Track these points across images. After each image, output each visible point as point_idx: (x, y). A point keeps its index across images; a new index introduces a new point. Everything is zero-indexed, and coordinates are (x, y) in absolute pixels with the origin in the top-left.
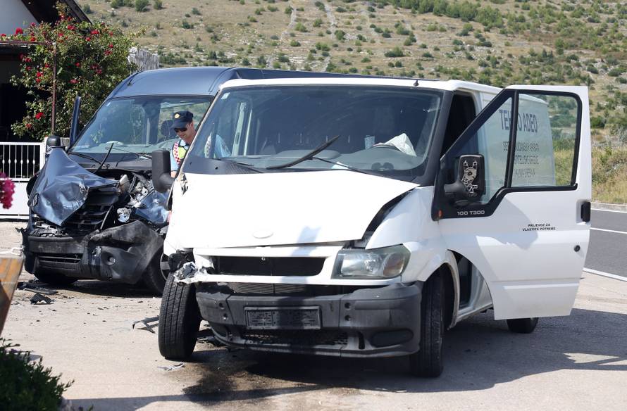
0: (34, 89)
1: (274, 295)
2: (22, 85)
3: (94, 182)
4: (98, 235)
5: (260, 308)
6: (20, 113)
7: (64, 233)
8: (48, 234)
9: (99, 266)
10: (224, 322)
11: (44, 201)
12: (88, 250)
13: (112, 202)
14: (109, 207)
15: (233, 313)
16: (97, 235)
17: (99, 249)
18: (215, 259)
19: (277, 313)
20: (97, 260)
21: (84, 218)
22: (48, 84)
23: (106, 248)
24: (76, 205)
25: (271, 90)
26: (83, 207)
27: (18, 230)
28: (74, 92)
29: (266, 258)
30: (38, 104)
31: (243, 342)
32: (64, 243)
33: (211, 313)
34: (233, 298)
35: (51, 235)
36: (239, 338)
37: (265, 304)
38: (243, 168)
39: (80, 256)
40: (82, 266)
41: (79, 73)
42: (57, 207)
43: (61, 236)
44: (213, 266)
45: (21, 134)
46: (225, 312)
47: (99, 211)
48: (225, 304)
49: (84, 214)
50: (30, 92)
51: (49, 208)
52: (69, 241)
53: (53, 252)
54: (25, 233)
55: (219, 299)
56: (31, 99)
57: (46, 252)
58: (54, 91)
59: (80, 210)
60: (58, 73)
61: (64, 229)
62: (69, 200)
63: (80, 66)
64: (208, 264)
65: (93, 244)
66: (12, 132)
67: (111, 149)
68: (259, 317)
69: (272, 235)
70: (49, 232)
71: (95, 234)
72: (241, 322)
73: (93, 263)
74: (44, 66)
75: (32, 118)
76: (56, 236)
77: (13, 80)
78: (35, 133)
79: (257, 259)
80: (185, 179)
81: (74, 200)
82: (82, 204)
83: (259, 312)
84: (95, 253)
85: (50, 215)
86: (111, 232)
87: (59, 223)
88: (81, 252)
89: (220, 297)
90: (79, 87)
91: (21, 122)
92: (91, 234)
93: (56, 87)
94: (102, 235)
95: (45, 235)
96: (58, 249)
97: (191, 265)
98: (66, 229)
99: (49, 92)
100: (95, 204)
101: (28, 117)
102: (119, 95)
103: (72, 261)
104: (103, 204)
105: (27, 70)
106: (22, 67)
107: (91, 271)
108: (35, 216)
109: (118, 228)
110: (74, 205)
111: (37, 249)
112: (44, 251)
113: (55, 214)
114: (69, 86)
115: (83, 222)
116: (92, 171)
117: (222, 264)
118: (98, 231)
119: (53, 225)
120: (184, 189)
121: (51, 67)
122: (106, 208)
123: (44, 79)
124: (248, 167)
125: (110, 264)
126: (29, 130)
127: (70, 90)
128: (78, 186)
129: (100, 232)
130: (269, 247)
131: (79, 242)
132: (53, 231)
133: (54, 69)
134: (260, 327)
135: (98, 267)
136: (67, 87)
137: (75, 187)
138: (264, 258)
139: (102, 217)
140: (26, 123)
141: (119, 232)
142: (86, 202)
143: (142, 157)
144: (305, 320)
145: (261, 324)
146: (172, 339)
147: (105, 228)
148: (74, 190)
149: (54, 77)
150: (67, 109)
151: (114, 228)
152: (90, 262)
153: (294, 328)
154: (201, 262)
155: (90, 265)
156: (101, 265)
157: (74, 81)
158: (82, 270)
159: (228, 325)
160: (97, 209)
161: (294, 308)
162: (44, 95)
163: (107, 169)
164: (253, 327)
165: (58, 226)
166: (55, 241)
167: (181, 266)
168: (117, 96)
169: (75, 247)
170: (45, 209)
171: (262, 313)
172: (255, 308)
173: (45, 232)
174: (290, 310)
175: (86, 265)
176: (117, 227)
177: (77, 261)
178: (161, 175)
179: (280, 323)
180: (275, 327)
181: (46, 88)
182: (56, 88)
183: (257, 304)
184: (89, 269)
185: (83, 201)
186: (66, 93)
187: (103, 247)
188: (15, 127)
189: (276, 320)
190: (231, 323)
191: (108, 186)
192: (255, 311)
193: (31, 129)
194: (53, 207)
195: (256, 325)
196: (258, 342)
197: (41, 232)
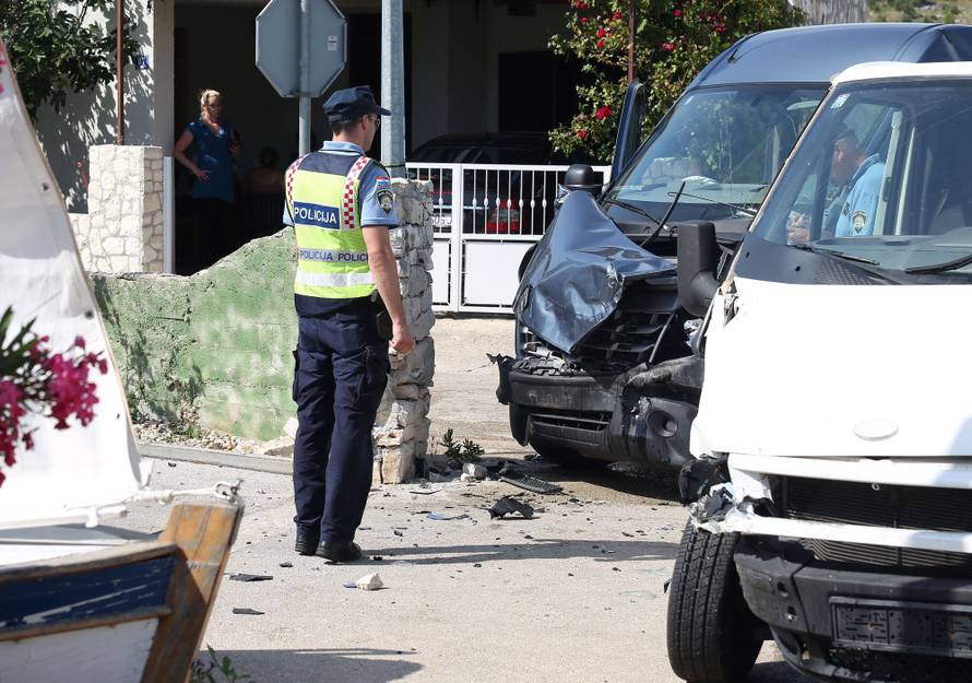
0: (593, 61)
1: (898, 570)
2: (572, 52)
3: (636, 265)
4: (644, 375)
5: (862, 602)
6: (567, 109)
7: (578, 369)
8: (546, 369)
9: (645, 439)
10: (788, 625)
11: (540, 300)
12: (623, 405)
13: (674, 308)
14: (668, 316)
15: (807, 607)
16: (642, 375)
17: (644, 403)
18: (776, 482)
19: (897, 614)
20: (642, 427)
21: (619, 338)
22: (620, 52)
23: (659, 403)
24: (602, 311)
25: (938, 89)
26: (617, 316)
27: (493, 359)
28: (669, 66)
29: (881, 485)
30: (599, 90)
31: (829, 670)
32: (577, 389)
33: (763, 603)
34: (807, 574)
35: (551, 372)
36: (822, 661)
37: (874, 592)
38: (854, 270)
39: (608, 415)
40: (611, 438)
41: (680, 30)
42: (565, 314)
43: (571, 375)
44: (771, 498)
45: (568, 149)
46: (789, 604)
47: (648, 325)
48: (789, 585)
49: (619, 329)
50: (587, 67)
51: (550, 317)
52: (587, 384)
53: (556, 406)
54: (504, 364)
55: (777, 574)
56: (588, 80)
57: (545, 405)
58: (631, 66)
59: (610, 322)
60: (639, 30)
61: (579, 360)
62: (587, 302)
63: (682, 15)
64: (760, 491)
65: (633, 392)
66: (550, 145)
67: (679, 195)
68: (859, 622)
69: (895, 433)
70: (549, 364)
71: (638, 373)
72: (823, 630)
73: (633, 432)
74: (611, 15)
75: (589, 118)
76: (562, 374)
77: (553, 42)
78: (596, 147)
79: (862, 488)
80: (734, 290)
81: (596, 301)
82: (611, 309)
83: (860, 609)
84: (637, 412)
85: (551, 330)
86: (670, 369)
87: (567, 347)
88: (609, 408)
89: (781, 569)
90: (679, 58)
91: (568, 125)
92: (630, 372)
93: (635, 56)
94: (652, 375)
95: (540, 371)
96: (565, 401)
97: (724, 491)
98: (583, 360)
99: (620, 68)
100: (639, 311)
101: (582, 116)
102: (712, 80)
103: (593, 427)
104: (656, 312)
105: (579, 24)
106: (570, 18)
107: (628, 448)
108: (526, 330)
109: (685, 360)
110: (597, 312)
111: (527, 399)
112: (538, 404)
113: (561, 329)
114: (661, 55)
115: (615, 347)
116: (638, 241)
117: (791, 495)
118: (644, 365)
119: (558, 352)
120: (731, 313)
121: (626, 19)
122: (662, 319)
123: (611, 41)
124: (867, 267)
125: (667, 434)
126: (585, 143)
127: (661, 64)
128: (605, 272)
129: (649, 367)
130: (888, 461)
131: (607, 387)
132: (558, 362)
133: (632, 21)
134: (861, 645)
135: (641, 441)
136: (655, 58)
137: (599, 274)
138: (876, 485)
139: (653, 338)
140: (577, 128)
141: (686, 370)
142: (619, 306)
143: (742, 213)
144: (955, 636)
145: (866, 637)
146: (697, 644)
147: (657, 361)
148: (597, 281)
149: (631, 38)
150: (655, 101)
151: (677, 361)
152: (626, 430)
153: (935, 652)
154: (743, 486)
155: (625, 435)
156: (649, 436)
157: (668, 46)
158: (610, 446)
159: (799, 632)
160: (645, 320)
161: (935, 607)
162: (614, 74)
163: (671, 237)
164: (847, 643)
165: (566, 354)
166: (560, 384)
167: (706, 491)
168: (707, 83)
169: (598, 397)
170: (543, 319)
171: (868, 612)
172: (853, 601)
173: (542, 364)
174: (927, 610)
175: (617, 437)
176: (682, 359)
177: (603, 427)
178: (694, 277)
179: (905, 638)
180: (892, 647)
181: (614, 60)
182: (635, 60)
183: (857, 591)
184: (623, 442)
185: (614, 304)
186: (653, 70)
187: (654, 400)
188: (556, 135)
189: (895, 631)
190: (801, 628)
191: (664, 274)
192: (851, 607)
193: (588, 139)
194: (558, 315)
195: (854, 639)
196: (861, 675)
197: (533, 365)
